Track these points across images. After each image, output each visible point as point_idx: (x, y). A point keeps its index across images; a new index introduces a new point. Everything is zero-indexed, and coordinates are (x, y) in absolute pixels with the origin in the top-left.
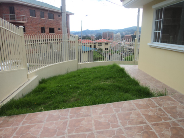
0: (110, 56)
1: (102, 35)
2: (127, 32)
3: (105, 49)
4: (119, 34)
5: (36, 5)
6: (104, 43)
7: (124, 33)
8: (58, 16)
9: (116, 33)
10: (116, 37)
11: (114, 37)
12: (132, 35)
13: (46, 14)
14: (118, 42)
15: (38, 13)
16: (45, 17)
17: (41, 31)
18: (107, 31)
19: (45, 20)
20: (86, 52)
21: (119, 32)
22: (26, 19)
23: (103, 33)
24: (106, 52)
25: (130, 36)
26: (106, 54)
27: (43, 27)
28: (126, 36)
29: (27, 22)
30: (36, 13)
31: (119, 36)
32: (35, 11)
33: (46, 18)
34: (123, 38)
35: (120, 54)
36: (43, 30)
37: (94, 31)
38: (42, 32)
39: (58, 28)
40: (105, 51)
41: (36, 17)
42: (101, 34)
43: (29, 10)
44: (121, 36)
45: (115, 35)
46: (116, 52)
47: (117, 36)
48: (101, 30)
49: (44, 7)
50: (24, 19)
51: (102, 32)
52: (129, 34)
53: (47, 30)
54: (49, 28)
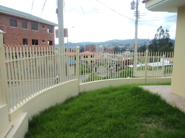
0: (96, 68)
1: (85, 48)
2: (109, 45)
3: (90, 62)
4: (101, 46)
5: (17, 14)
6: (89, 55)
7: (106, 46)
8: (42, 27)
9: (98, 45)
10: (98, 49)
11: (97, 49)
12: (114, 48)
13: (29, 25)
14: (101, 55)
15: (19, 23)
16: (27, 27)
17: (22, 43)
18: (89, 44)
19: (27, 30)
20: (73, 65)
21: (101, 45)
22: (6, 29)
23: (86, 46)
24: (91, 65)
25: (112, 48)
26: (92, 67)
27: (25, 38)
28: (108, 48)
29: (6, 32)
30: (17, 23)
31: (102, 49)
32: (16, 21)
33: (29, 29)
34: (105, 50)
35: (105, 66)
36: (25, 42)
37: (76, 43)
38: (24, 44)
39: (42, 40)
40: (90, 63)
41: (17, 28)
42: (83, 46)
43: (9, 20)
44: (103, 48)
45: (97, 47)
46: (101, 64)
47: (100, 48)
48: (83, 42)
49: (26, 17)
50: (3, 29)
51: (84, 45)
52: (110, 46)
53: (30, 42)
54: (32, 40)
